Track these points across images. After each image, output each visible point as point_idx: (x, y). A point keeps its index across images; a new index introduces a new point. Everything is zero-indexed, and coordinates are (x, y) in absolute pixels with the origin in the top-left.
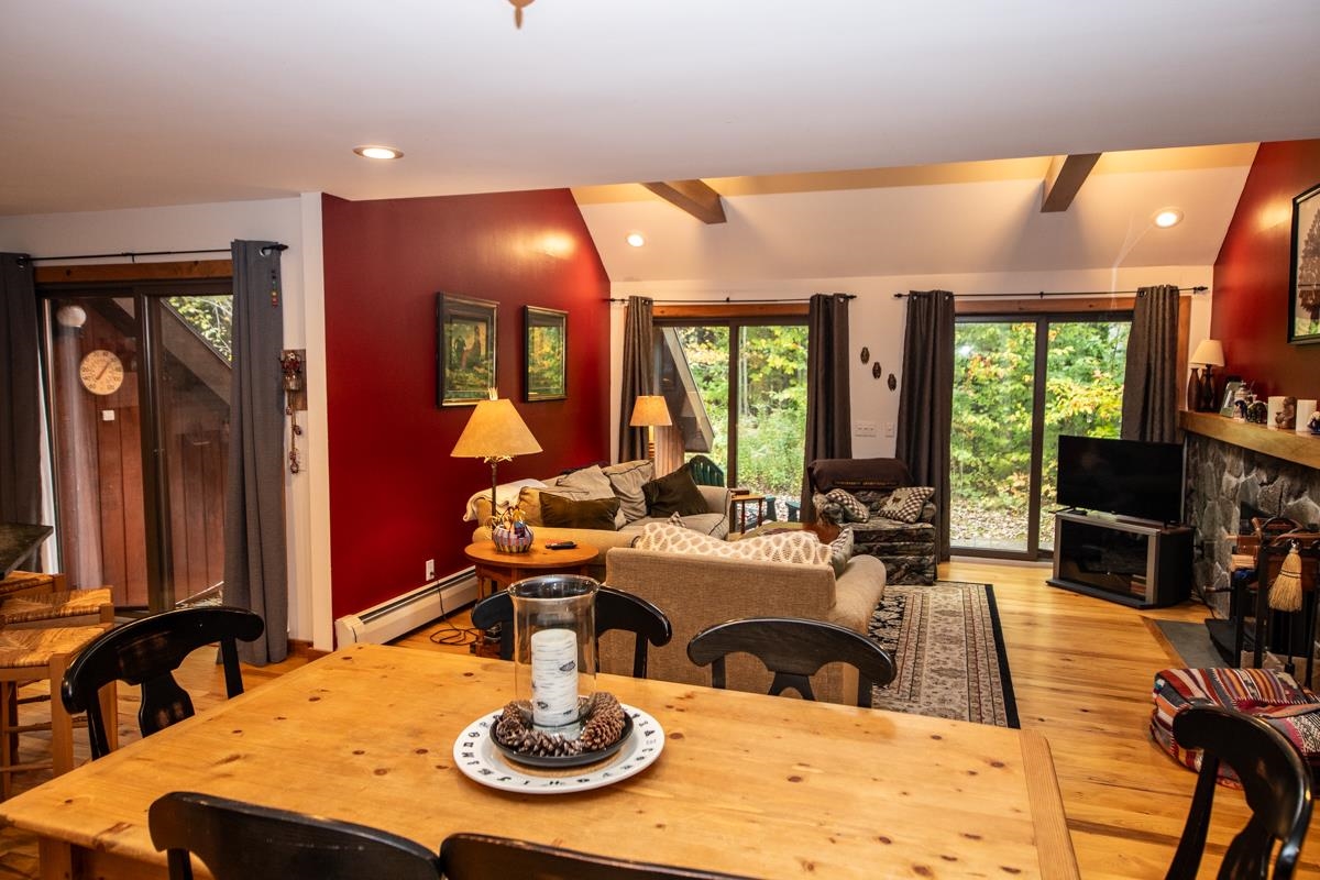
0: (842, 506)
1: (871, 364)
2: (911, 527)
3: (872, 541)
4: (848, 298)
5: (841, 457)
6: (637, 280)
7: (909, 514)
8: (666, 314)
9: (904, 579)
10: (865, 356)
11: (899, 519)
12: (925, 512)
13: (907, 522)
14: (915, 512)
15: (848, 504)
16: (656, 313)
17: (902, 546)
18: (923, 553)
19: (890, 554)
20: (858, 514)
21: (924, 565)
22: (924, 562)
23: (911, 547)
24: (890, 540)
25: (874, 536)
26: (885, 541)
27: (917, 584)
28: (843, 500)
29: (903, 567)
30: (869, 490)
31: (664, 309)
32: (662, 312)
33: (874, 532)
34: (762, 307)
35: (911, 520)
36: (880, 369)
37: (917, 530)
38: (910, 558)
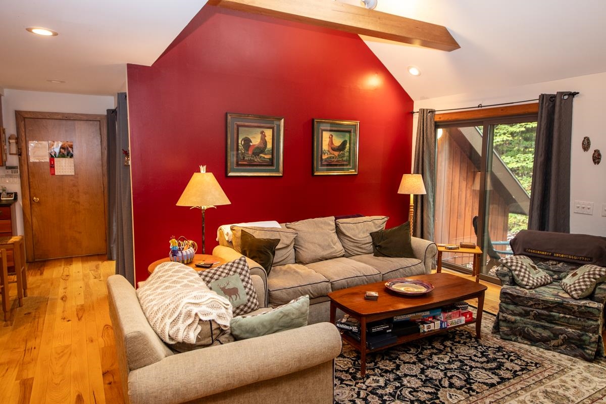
0: (511, 271)
1: (591, 151)
2: (573, 302)
3: (531, 306)
4: (573, 95)
5: (556, 229)
6: (427, 98)
7: (576, 290)
8: (442, 119)
9: (562, 348)
10: (586, 144)
11: (567, 292)
12: (597, 291)
13: (572, 297)
14: (581, 290)
15: (515, 270)
16: (437, 119)
17: (563, 317)
18: (585, 329)
19: (548, 322)
20: (522, 280)
21: (584, 341)
22: (584, 338)
23: (571, 321)
24: (548, 309)
25: (531, 303)
26: (543, 309)
27: (575, 356)
28: (511, 266)
29: (561, 337)
30: (560, 261)
31: (441, 116)
32: (440, 118)
33: (531, 299)
34: (502, 109)
35: (575, 296)
36: (599, 155)
37: (579, 307)
38: (570, 330)
